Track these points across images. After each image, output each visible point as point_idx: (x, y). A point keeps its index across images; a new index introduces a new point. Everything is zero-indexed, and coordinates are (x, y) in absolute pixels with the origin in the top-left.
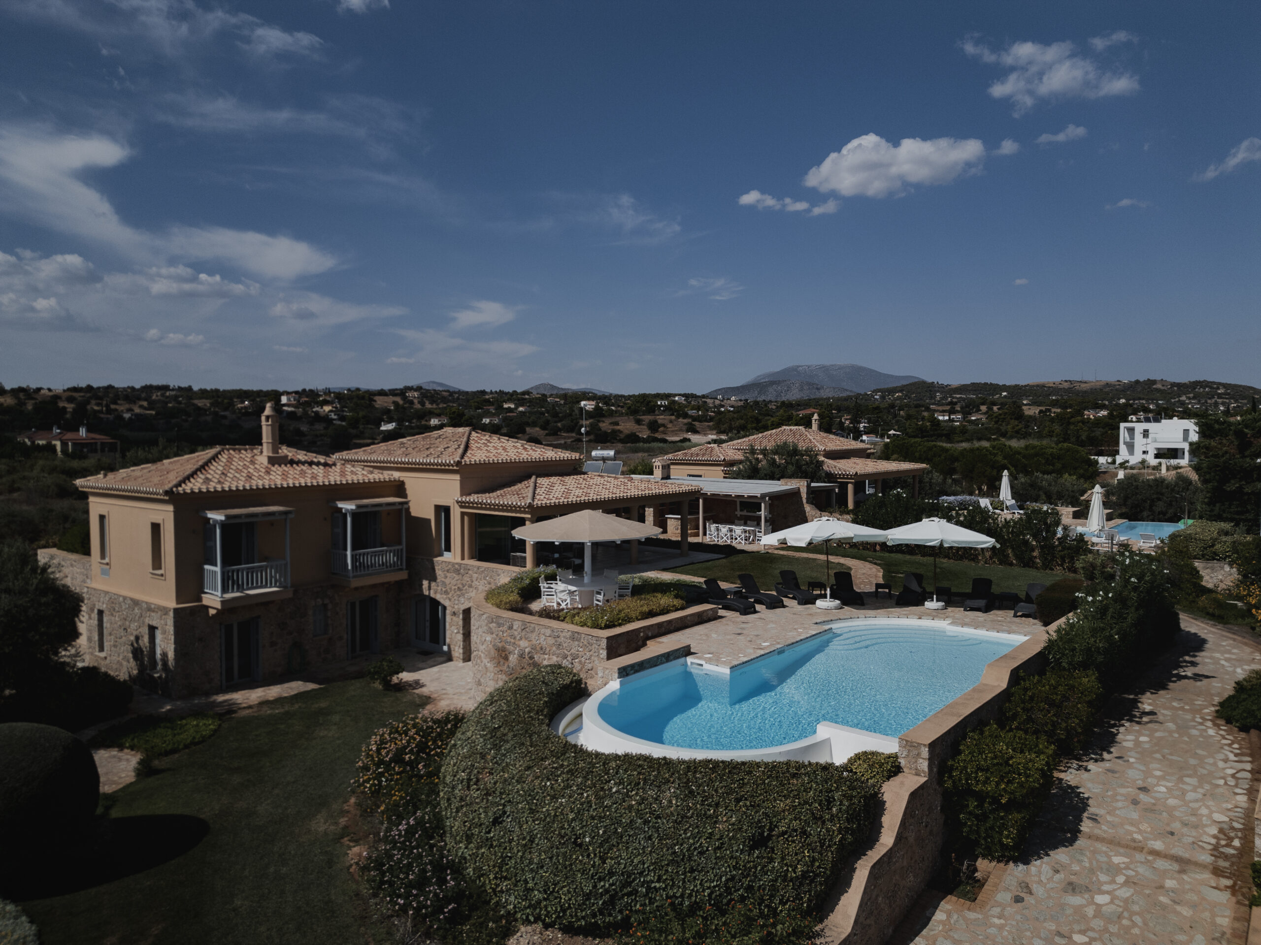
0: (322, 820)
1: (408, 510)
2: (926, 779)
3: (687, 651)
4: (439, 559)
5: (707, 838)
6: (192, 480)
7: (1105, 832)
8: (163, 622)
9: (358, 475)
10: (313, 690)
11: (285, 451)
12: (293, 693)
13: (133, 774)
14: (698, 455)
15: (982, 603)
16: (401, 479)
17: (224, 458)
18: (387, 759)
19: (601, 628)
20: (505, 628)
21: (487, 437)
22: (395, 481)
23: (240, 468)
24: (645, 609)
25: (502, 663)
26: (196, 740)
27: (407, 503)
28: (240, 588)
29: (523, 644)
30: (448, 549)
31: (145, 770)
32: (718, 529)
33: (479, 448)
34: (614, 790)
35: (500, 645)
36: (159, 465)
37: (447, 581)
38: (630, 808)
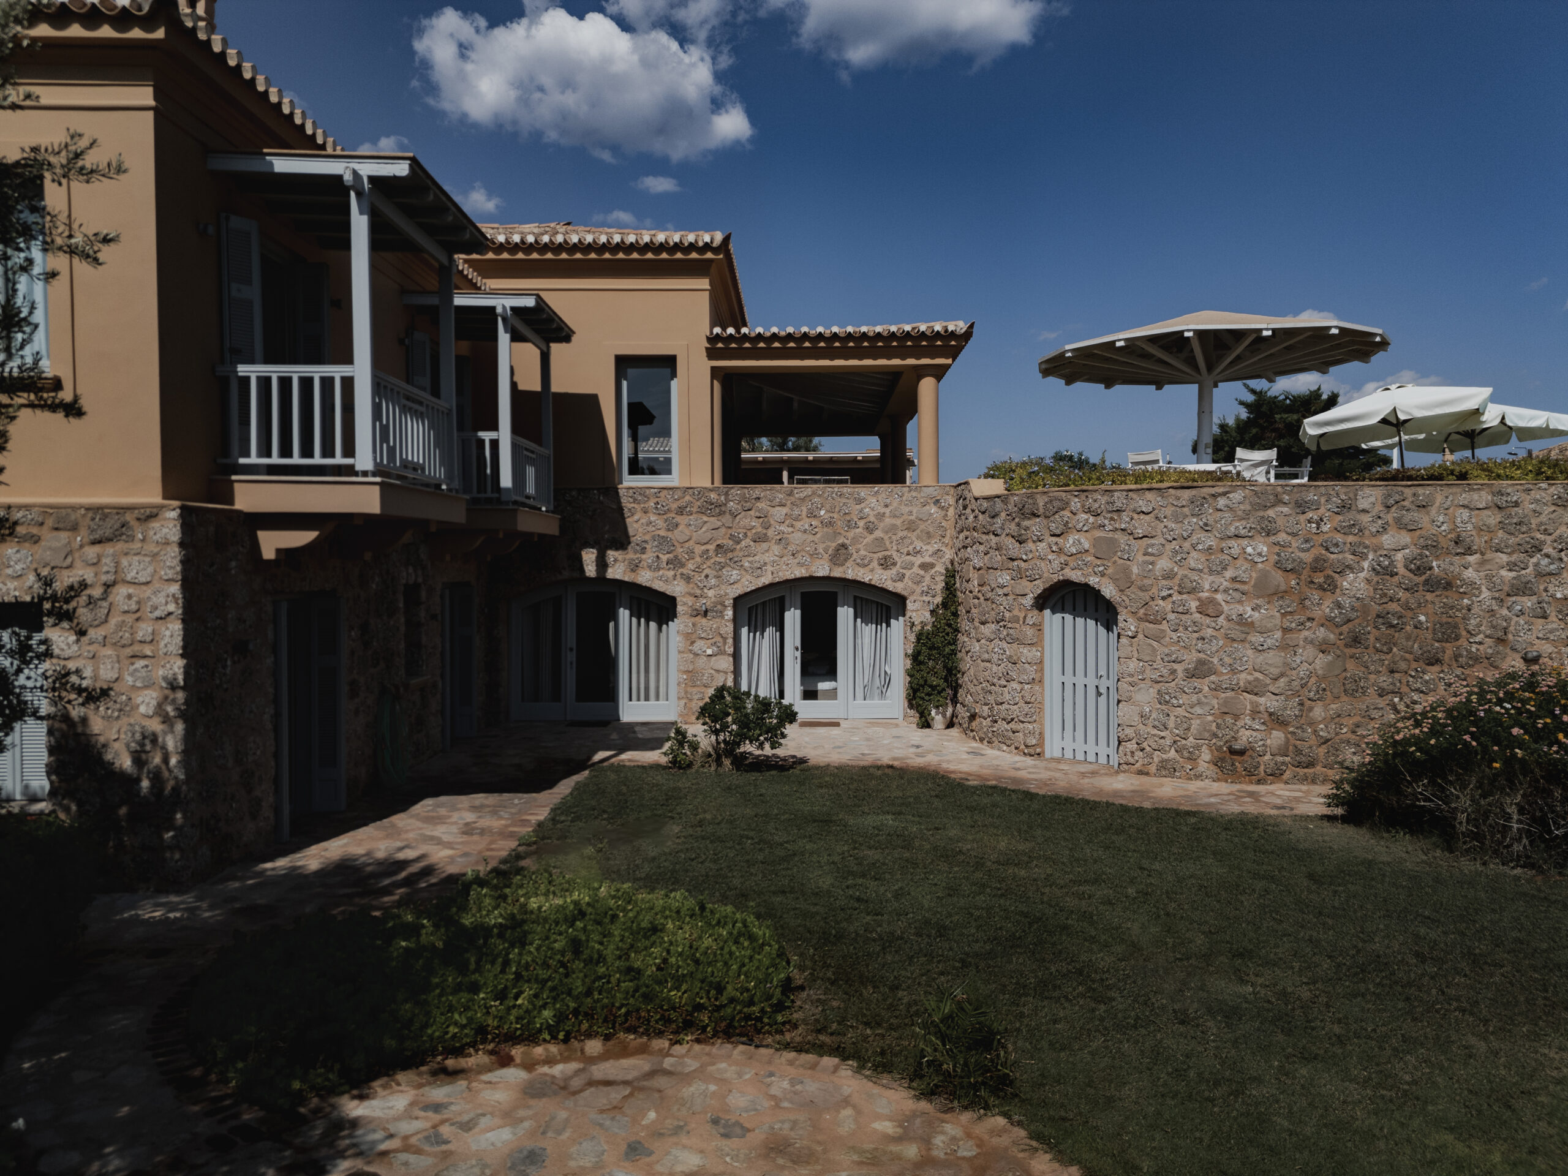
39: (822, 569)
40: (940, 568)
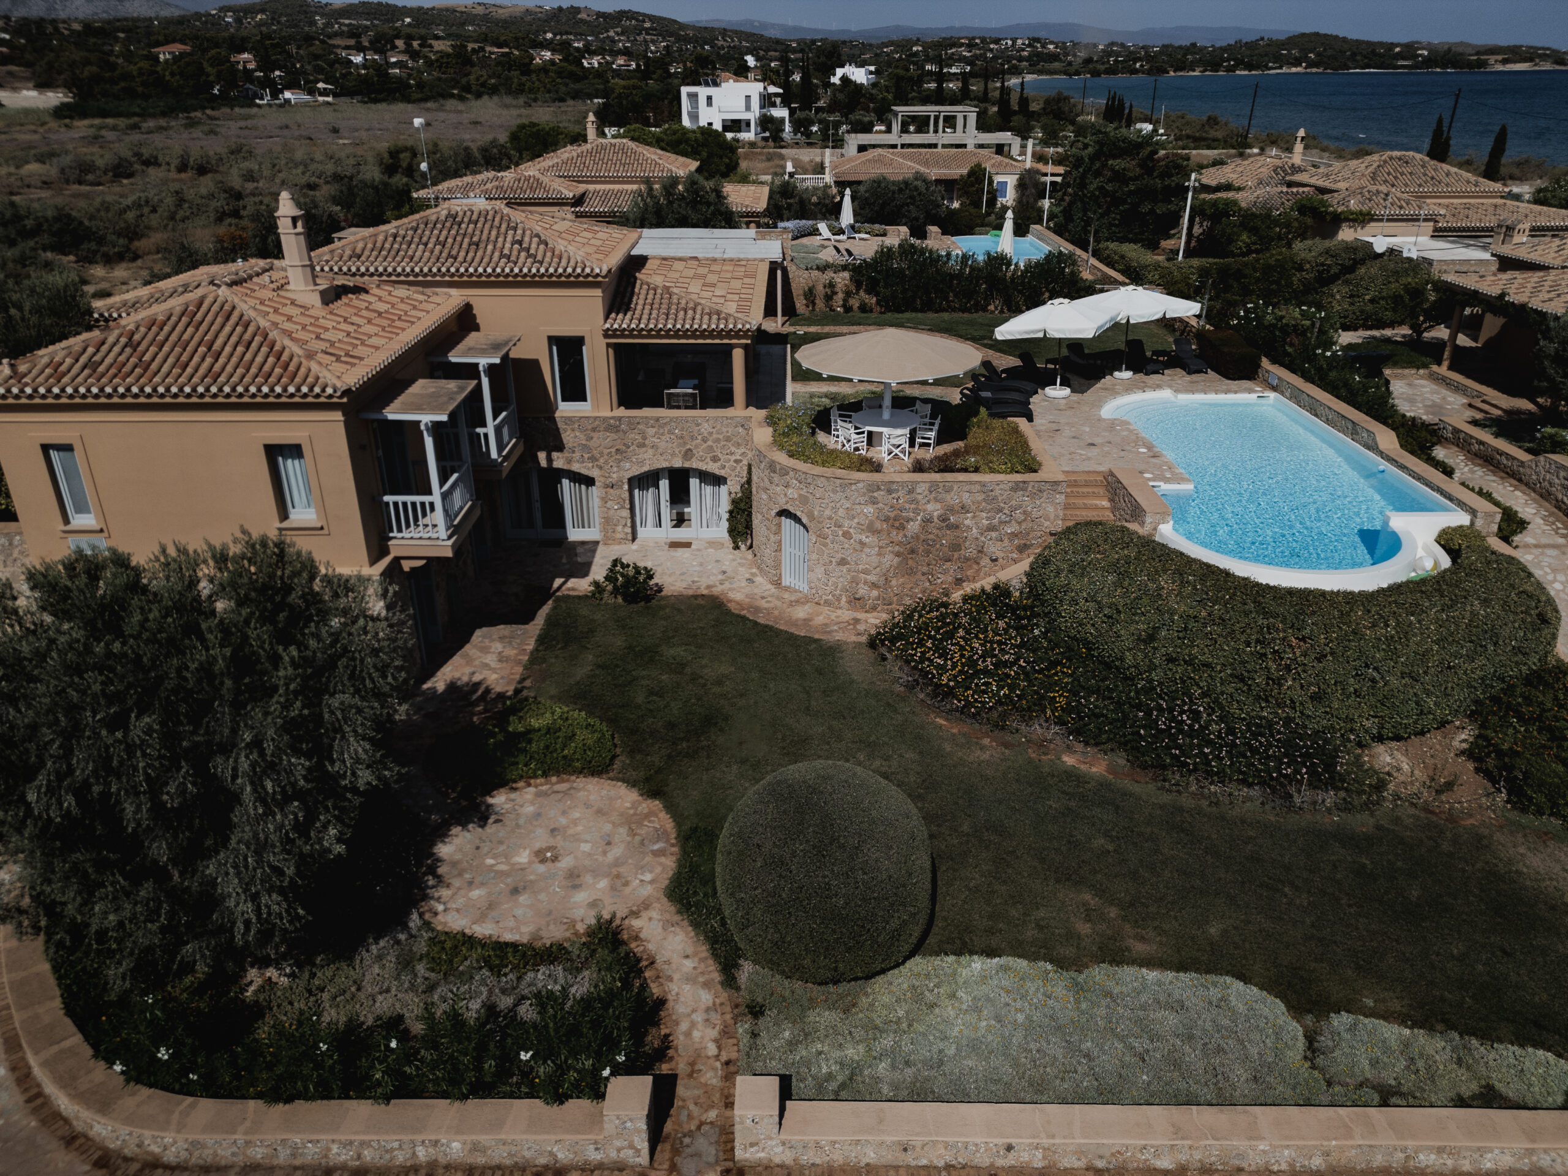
4: (564, 412)
16: (465, 300)
19: (1035, 471)
20: (900, 494)
25: (892, 534)
29: (932, 507)
30: (574, 398)
35: (892, 515)
37: (591, 443)
39: (678, 463)
40: (745, 462)
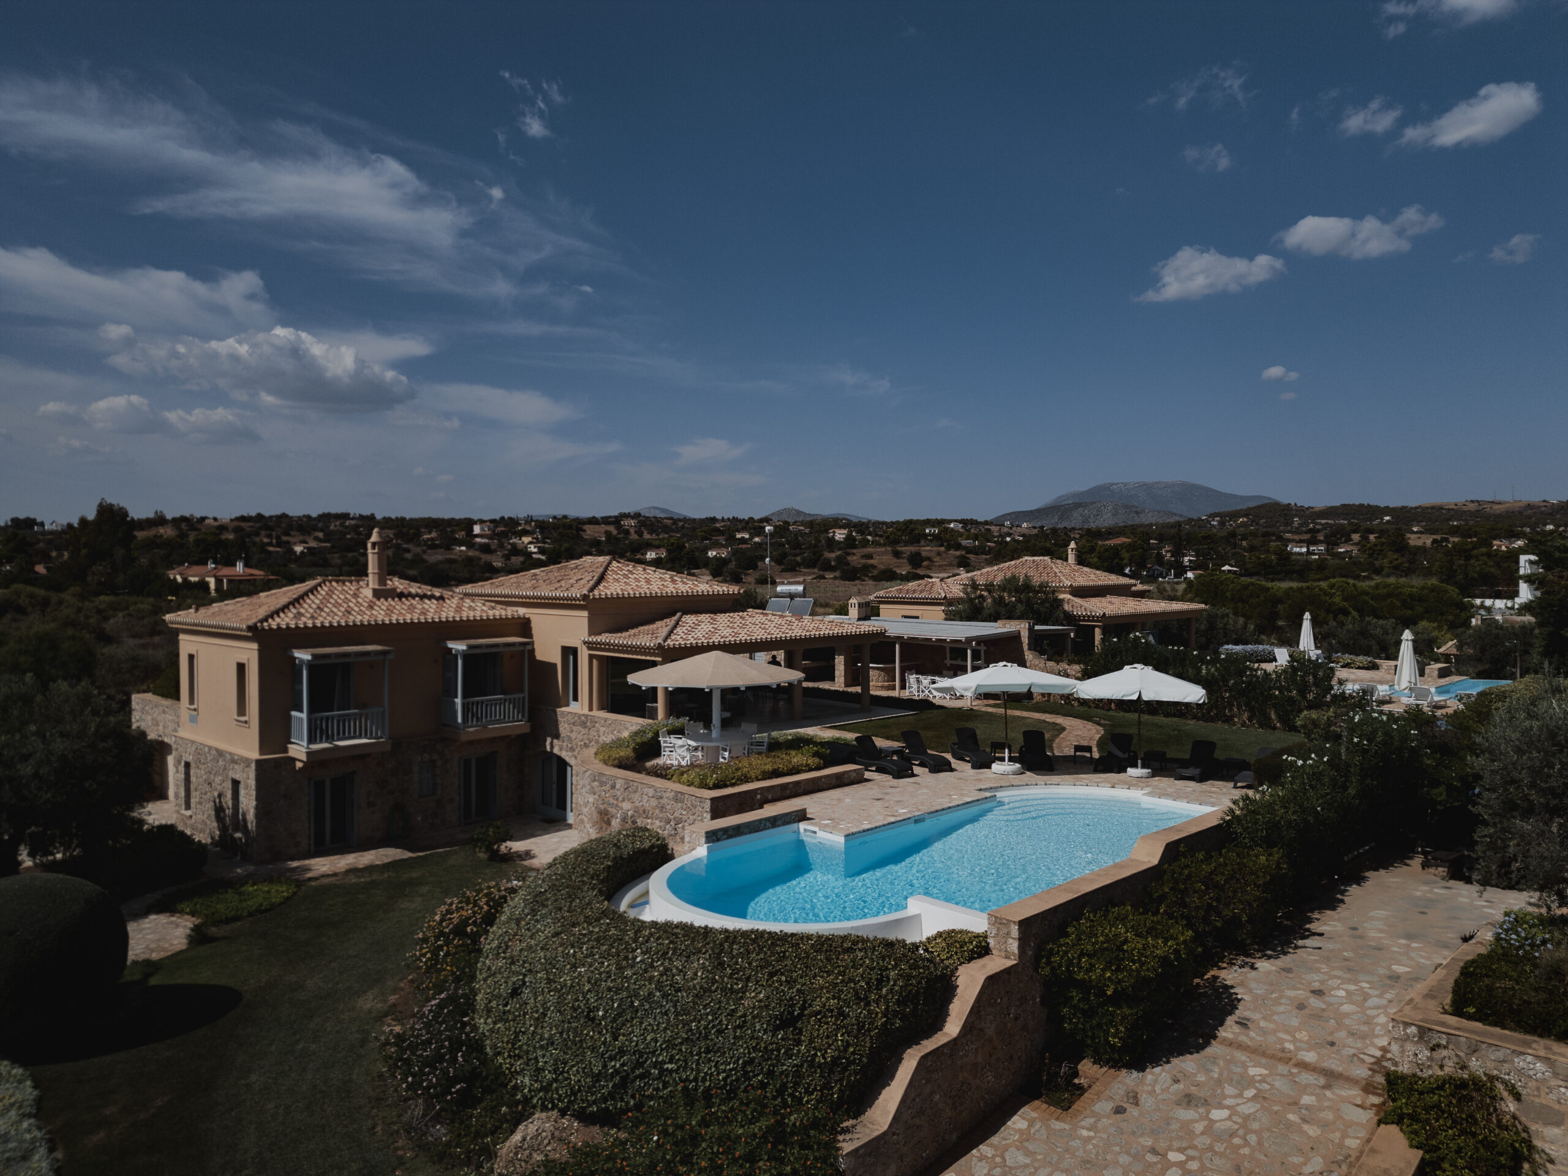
0: (371, 997)
1: (533, 650)
2: (1015, 962)
3: (801, 816)
4: (564, 709)
5: (728, 1015)
6: (282, 615)
7: (1251, 1039)
8: (245, 775)
9: (478, 610)
10: (411, 858)
11: (397, 583)
12: (386, 861)
13: (185, 941)
14: (914, 591)
15: (1195, 772)
16: (527, 616)
17: (323, 591)
18: (447, 930)
19: (710, 789)
20: (608, 787)
21: (630, 568)
22: (519, 618)
23: (340, 601)
24: (769, 768)
25: (604, 829)
26: (263, 908)
27: (532, 643)
28: (330, 738)
29: (626, 805)
30: (576, 699)
31: (198, 937)
32: (918, 681)
33: (617, 580)
34: (638, 959)
35: (602, 807)
36: (254, 599)
37: (573, 736)
38: (651, 979)
